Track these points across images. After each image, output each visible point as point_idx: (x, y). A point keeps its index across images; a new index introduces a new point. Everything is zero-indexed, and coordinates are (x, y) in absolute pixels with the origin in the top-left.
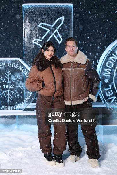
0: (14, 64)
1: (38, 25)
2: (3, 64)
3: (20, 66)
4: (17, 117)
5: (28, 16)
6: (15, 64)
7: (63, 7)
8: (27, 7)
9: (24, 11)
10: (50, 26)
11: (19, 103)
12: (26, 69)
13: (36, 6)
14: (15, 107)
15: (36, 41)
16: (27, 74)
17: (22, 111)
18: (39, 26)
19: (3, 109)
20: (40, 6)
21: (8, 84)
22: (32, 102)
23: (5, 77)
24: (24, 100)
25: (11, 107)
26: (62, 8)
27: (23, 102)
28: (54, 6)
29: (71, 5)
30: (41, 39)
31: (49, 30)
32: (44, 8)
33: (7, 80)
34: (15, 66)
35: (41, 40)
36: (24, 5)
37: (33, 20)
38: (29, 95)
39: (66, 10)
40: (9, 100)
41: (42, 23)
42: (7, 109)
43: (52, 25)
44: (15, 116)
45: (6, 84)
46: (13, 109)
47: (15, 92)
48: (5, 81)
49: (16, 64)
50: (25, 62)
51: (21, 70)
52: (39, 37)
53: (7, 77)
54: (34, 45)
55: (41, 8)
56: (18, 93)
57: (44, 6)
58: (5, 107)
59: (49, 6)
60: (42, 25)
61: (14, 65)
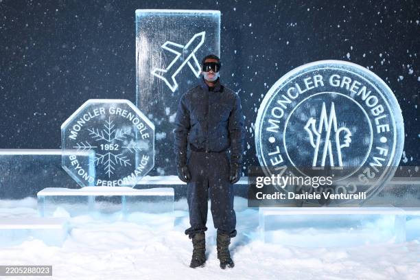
0: (119, 110)
1: (162, 44)
2: (100, 108)
3: (130, 114)
4: (124, 199)
5: (145, 29)
6: (121, 110)
7: (204, 15)
8: (144, 15)
9: (138, 23)
10: (182, 46)
11: (127, 176)
12: (139, 118)
13: (158, 13)
14: (120, 182)
15: (157, 72)
16: (141, 127)
17: (131, 189)
18: (164, 46)
19: (100, 185)
20: (166, 13)
21: (109, 143)
22: (148, 174)
23: (104, 132)
24: (135, 171)
25: (114, 182)
26: (203, 17)
27: (134, 173)
28: (188, 13)
29: (217, 14)
30: (166, 68)
31: (179, 54)
32: (172, 17)
33: (106, 137)
34: (122, 112)
35: (166, 71)
36: (139, 13)
37: (153, 36)
38: (144, 162)
39: (209, 21)
40: (109, 171)
41: (168, 42)
42: (106, 185)
43: (185, 45)
44: (119, 196)
45: (104, 142)
46: (117, 185)
47: (120, 157)
48: (103, 138)
49: (123, 109)
50: (139, 107)
51: (130, 119)
52: (162, 65)
53: (108, 131)
54: (153, 79)
55: (167, 18)
56: (125, 159)
57: (171, 13)
58: (104, 181)
59: (179, 13)
60: (168, 46)
61: (120, 112)
